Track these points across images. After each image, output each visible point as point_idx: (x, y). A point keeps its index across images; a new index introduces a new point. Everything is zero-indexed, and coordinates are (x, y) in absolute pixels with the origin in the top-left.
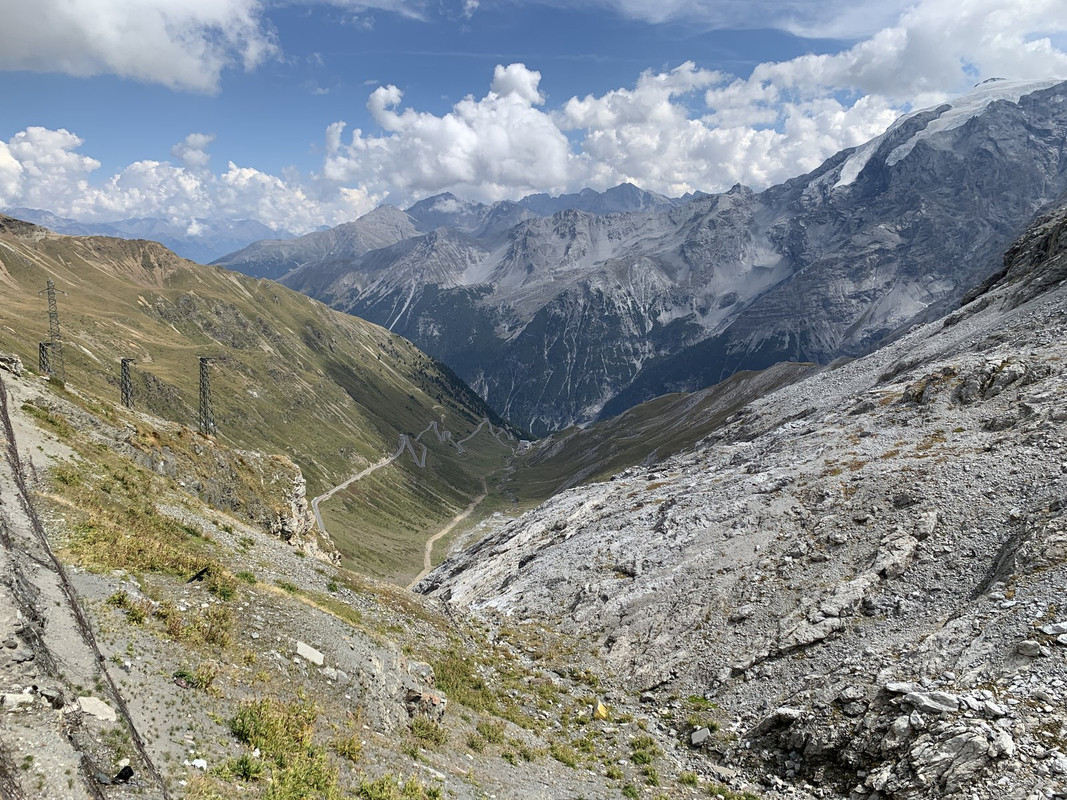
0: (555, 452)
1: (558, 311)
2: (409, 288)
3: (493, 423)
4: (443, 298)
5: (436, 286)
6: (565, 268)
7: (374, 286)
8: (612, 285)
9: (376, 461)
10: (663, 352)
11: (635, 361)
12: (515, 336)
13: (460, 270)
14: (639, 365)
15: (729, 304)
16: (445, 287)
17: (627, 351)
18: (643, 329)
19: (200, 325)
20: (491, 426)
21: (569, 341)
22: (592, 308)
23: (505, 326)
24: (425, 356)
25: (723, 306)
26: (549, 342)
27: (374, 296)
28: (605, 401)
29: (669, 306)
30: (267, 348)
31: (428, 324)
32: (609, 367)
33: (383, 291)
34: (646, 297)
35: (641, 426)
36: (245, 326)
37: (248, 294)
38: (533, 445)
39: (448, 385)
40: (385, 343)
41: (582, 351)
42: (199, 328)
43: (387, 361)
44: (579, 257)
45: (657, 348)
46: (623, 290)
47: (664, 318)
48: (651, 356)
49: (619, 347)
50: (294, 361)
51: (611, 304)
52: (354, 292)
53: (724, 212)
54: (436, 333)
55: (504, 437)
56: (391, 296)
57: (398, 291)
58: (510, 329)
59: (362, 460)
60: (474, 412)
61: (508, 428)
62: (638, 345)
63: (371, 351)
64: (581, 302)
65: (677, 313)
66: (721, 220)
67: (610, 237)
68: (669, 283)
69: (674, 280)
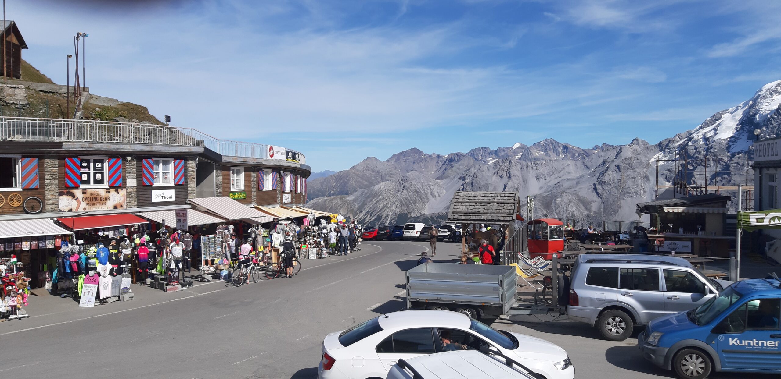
2: (387, 216)
5: (406, 214)
7: (361, 216)
13: (424, 203)
16: (413, 215)
33: (368, 218)
53: (626, 159)
56: (374, 222)
57: (379, 218)
66: (625, 165)
67: (537, 178)
68: (586, 213)
69: (590, 210)
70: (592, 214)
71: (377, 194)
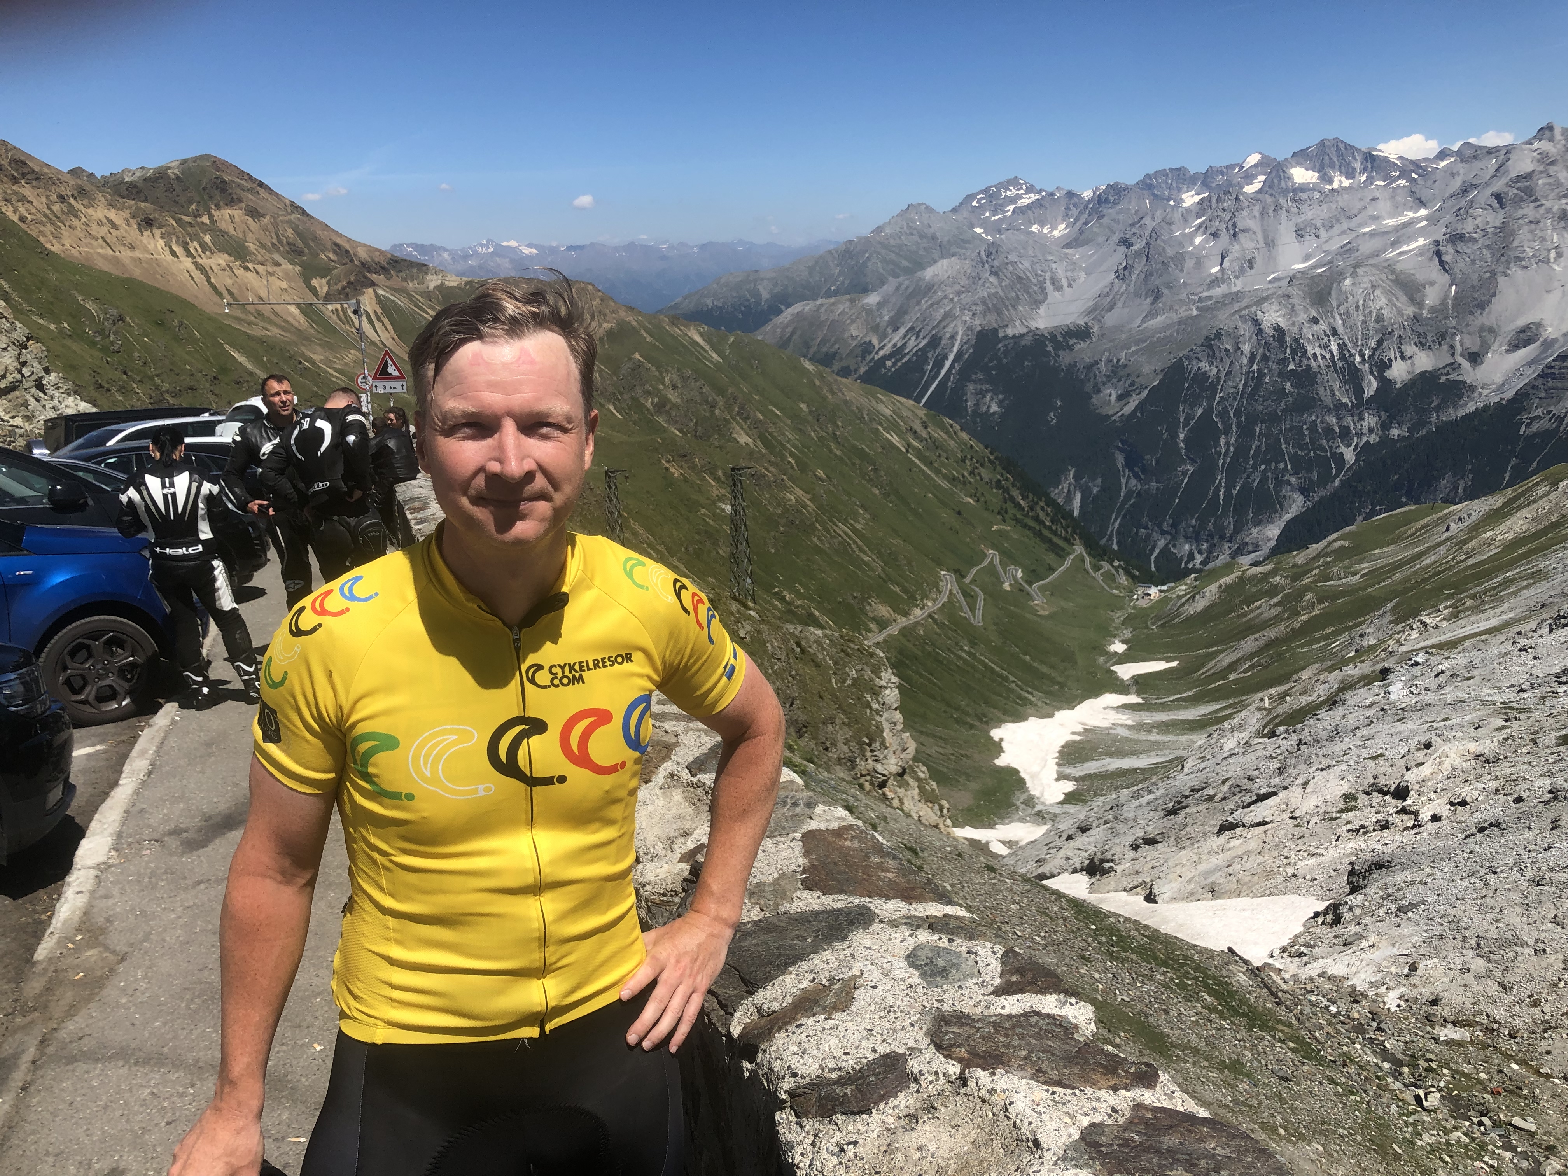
0: (1200, 605)
1: (1204, 365)
2: (953, 337)
3: (1089, 554)
4: (1006, 353)
5: (995, 331)
6: (1217, 292)
7: (896, 338)
8: (1303, 317)
9: (906, 614)
10: (1395, 432)
11: (1342, 449)
12: (1128, 410)
13: (1037, 303)
14: (1350, 456)
15: (1527, 343)
16: (1010, 332)
17: (1329, 430)
18: (1359, 391)
19: (649, 405)
20: (1087, 559)
21: (1224, 414)
22: (1265, 358)
23: (1111, 393)
24: (978, 446)
25: (1514, 347)
26: (1188, 418)
27: (897, 352)
28: (1288, 516)
29: (1410, 349)
30: (743, 439)
31: (982, 393)
32: (1294, 458)
33: (912, 343)
34: (1366, 337)
35: (1360, 562)
36: (713, 406)
37: (714, 355)
38: (1161, 591)
39: (1015, 493)
40: (918, 426)
41: (1246, 432)
42: (648, 410)
43: (919, 455)
44: (1242, 270)
45: (1385, 427)
46: (1323, 326)
47: (1399, 372)
48: (1373, 438)
49: (1313, 427)
50: (783, 458)
51: (1299, 349)
52: (867, 348)
53: (1520, 178)
54: (994, 408)
55: (1110, 578)
56: (924, 350)
57: (934, 342)
58: (1120, 398)
59: (884, 611)
60: (1060, 537)
61: (1116, 563)
62: (1349, 421)
63: (895, 439)
64: (1246, 348)
65: (1424, 361)
66: (1516, 191)
67: (1300, 234)
68: (1410, 311)
69: (1420, 305)
70: (1425, 313)
71: (930, 288)
